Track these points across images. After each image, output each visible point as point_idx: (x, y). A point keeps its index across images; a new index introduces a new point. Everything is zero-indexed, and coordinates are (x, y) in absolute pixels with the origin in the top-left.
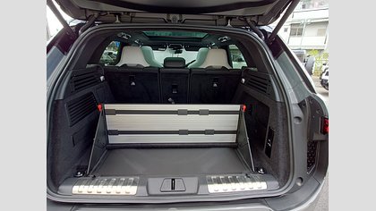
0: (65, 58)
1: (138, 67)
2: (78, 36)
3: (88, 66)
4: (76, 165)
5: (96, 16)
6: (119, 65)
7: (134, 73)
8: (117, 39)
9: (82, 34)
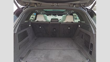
0: (18, 19)
1: (42, 21)
2: (22, 11)
3: (25, 21)
4: (20, 56)
5: (28, 4)
6: (36, 21)
7: (40, 24)
8: (35, 12)
9: (24, 11)
